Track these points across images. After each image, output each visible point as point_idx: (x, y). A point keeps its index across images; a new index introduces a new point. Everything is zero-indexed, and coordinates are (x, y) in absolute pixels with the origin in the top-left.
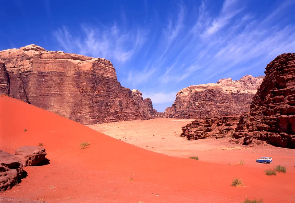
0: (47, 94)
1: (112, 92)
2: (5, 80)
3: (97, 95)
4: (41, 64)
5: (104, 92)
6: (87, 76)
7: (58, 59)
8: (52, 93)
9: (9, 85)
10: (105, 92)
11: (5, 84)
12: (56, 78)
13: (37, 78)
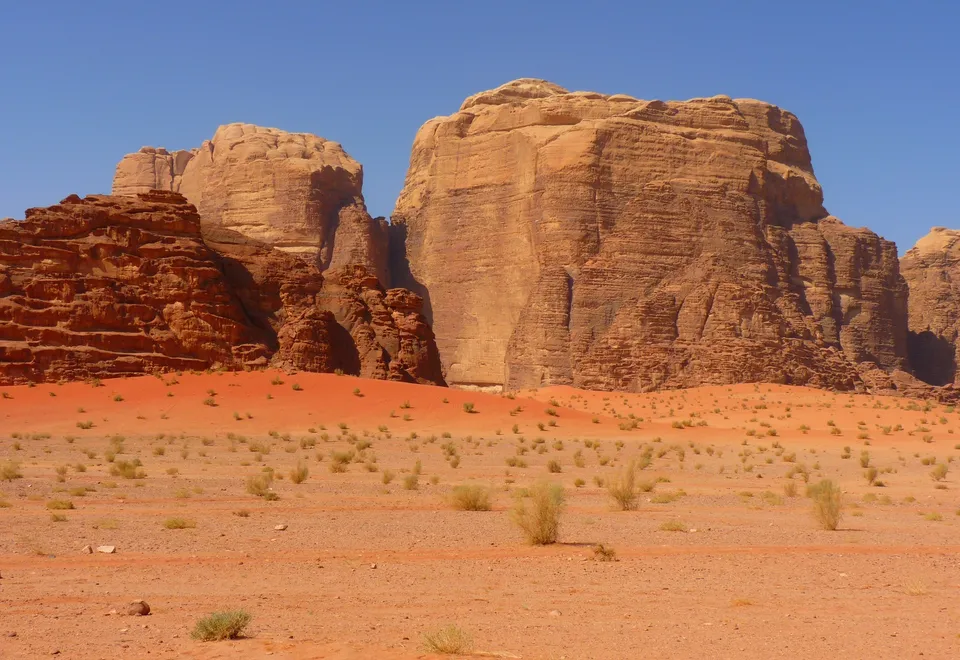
0: (461, 277)
1: (681, 255)
2: (311, 231)
3: (593, 274)
4: (458, 159)
5: (631, 256)
6: (565, 193)
7: (508, 130)
8: (477, 270)
9: (324, 250)
10: (638, 257)
11: (312, 245)
12: (489, 210)
13: (444, 216)
